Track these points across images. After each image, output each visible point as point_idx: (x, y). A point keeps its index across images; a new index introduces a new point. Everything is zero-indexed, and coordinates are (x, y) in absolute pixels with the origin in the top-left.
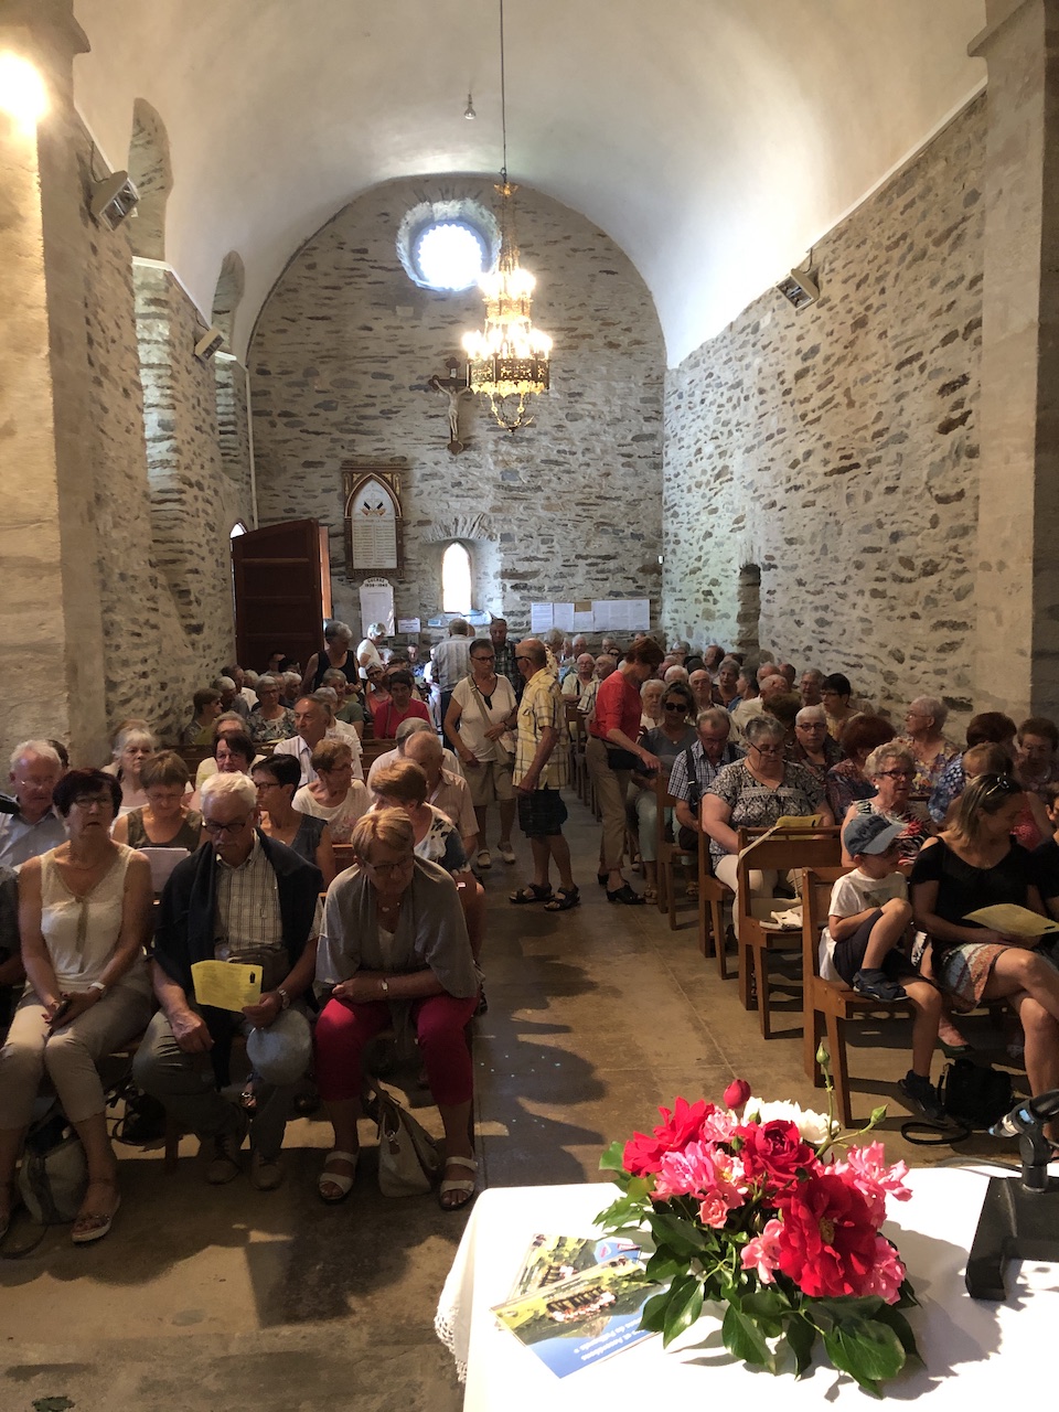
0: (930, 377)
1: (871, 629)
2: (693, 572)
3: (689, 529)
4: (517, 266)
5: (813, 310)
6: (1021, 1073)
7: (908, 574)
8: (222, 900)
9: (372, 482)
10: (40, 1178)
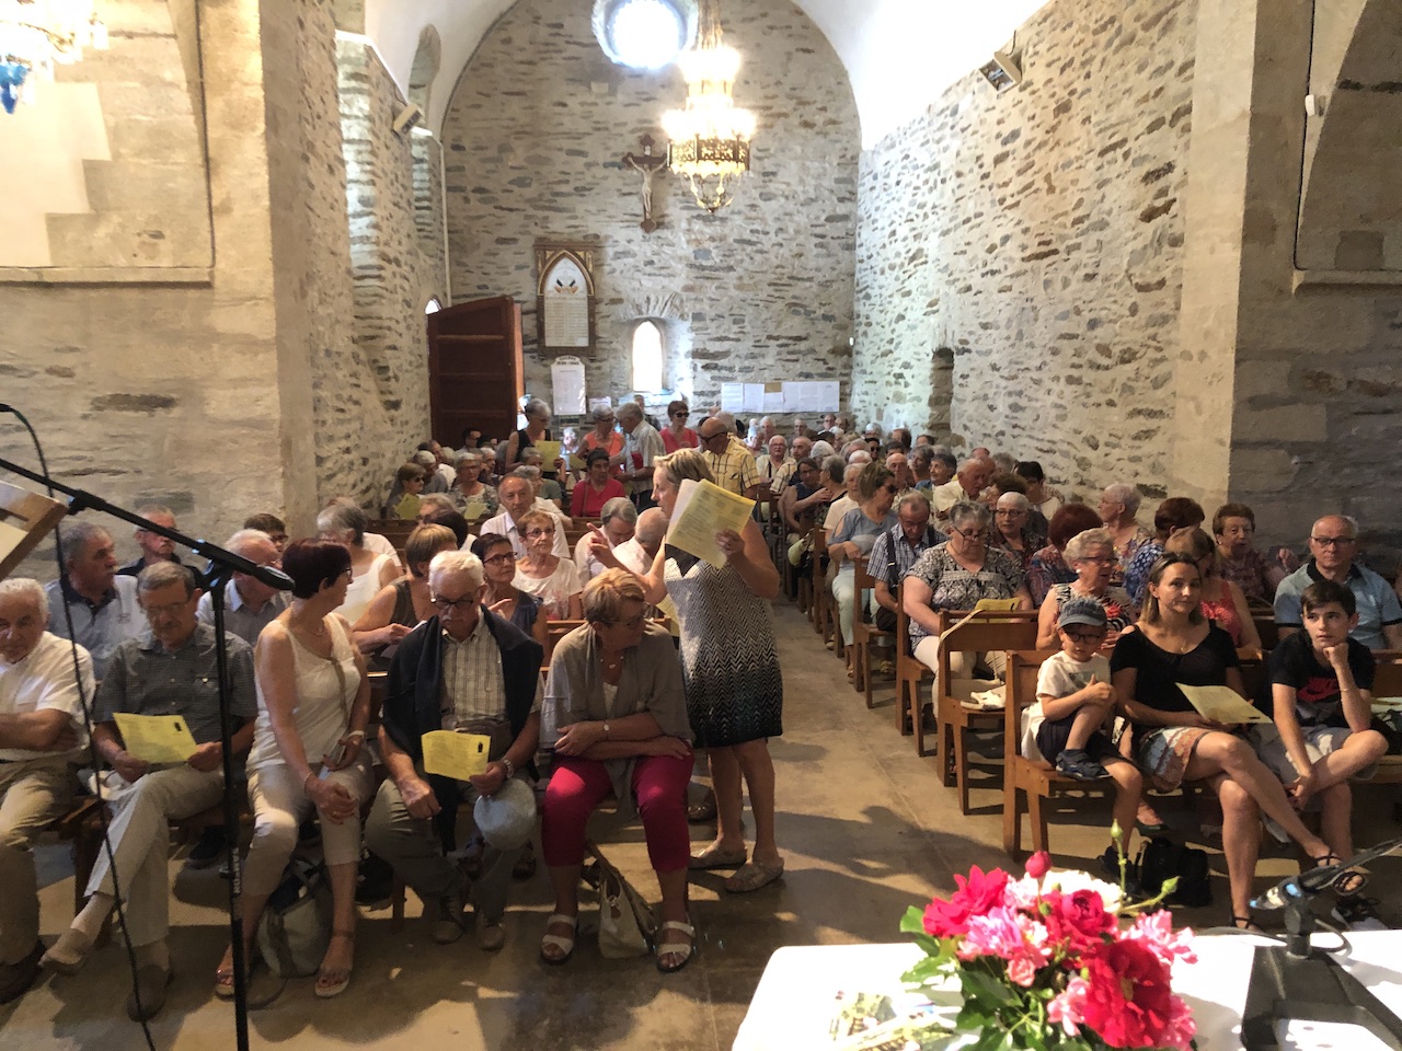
0: (1134, 164)
1: (1066, 415)
2: (885, 354)
3: (881, 312)
4: (719, 44)
5: (1014, 94)
6: (1217, 852)
7: (1105, 361)
8: (448, 673)
9: (564, 260)
10: (279, 935)
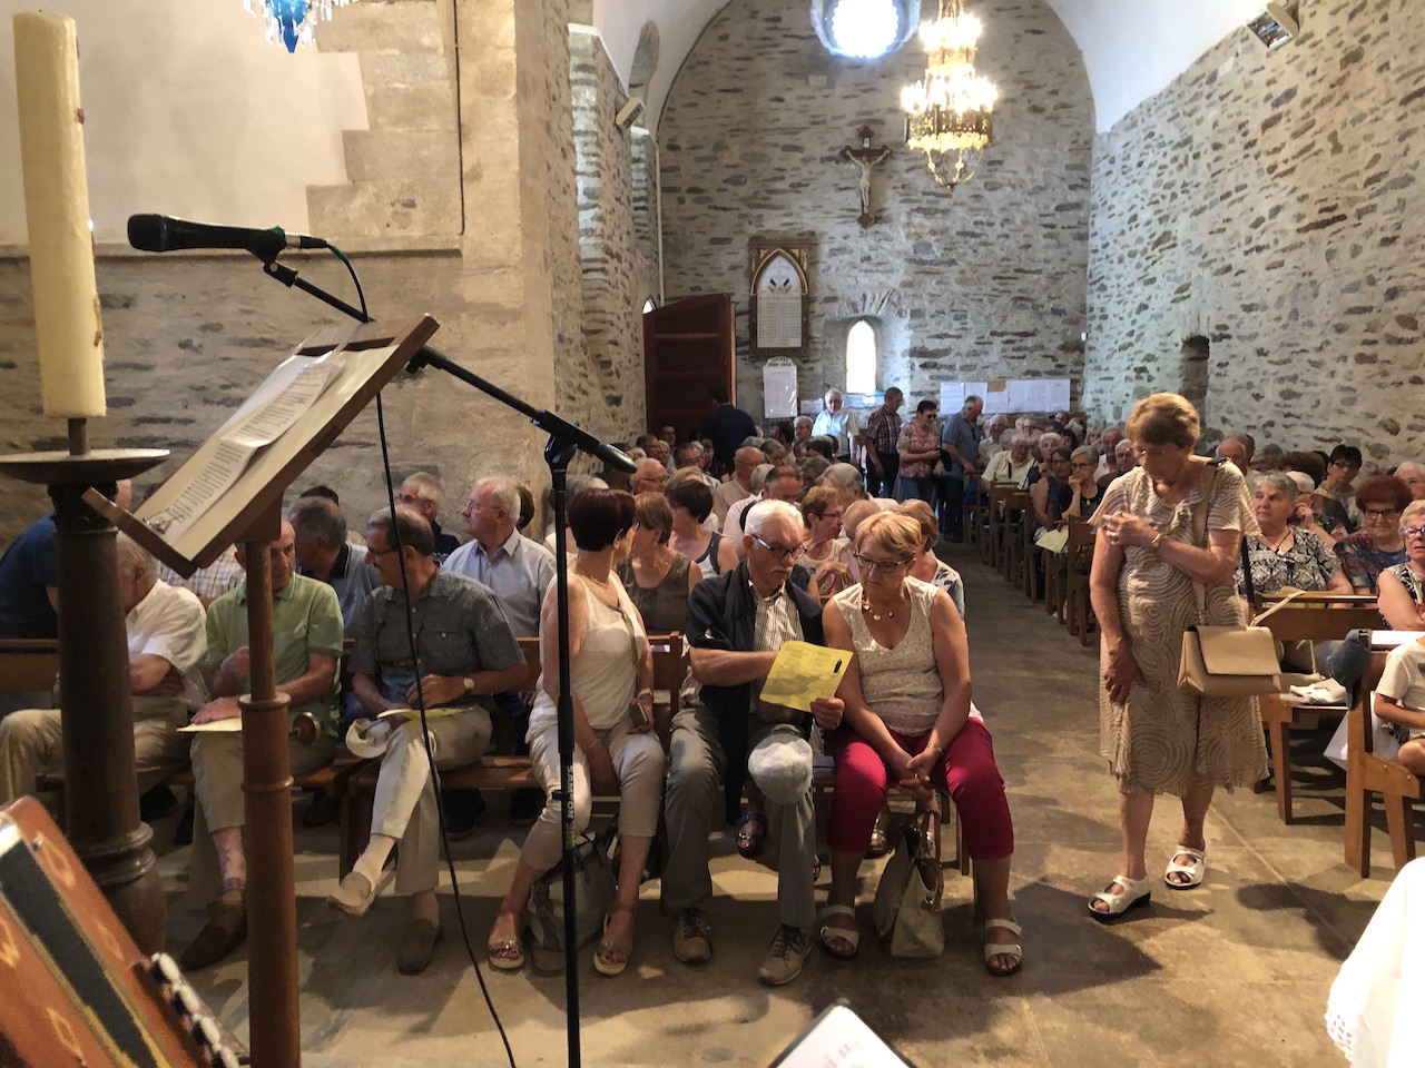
1: (1355, 399)
2: (1123, 348)
3: (1119, 303)
4: (961, 12)
5: (1291, 49)
7: (1408, 334)
9: (779, 259)
